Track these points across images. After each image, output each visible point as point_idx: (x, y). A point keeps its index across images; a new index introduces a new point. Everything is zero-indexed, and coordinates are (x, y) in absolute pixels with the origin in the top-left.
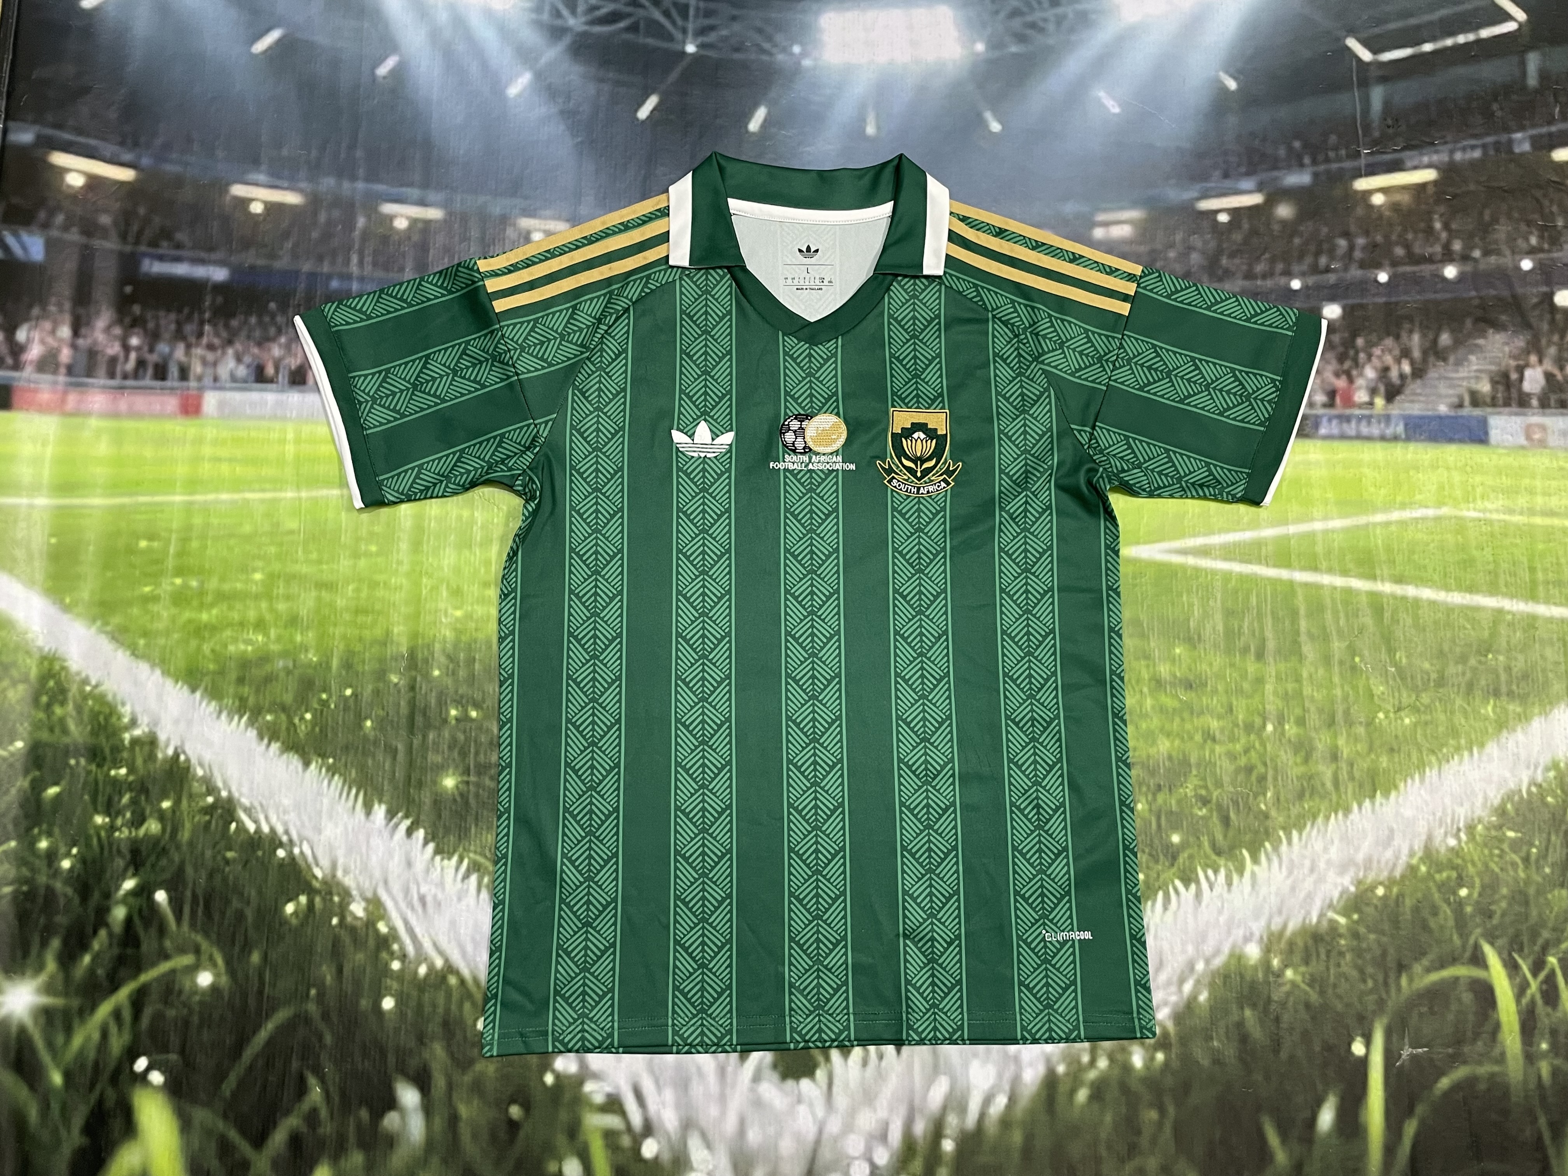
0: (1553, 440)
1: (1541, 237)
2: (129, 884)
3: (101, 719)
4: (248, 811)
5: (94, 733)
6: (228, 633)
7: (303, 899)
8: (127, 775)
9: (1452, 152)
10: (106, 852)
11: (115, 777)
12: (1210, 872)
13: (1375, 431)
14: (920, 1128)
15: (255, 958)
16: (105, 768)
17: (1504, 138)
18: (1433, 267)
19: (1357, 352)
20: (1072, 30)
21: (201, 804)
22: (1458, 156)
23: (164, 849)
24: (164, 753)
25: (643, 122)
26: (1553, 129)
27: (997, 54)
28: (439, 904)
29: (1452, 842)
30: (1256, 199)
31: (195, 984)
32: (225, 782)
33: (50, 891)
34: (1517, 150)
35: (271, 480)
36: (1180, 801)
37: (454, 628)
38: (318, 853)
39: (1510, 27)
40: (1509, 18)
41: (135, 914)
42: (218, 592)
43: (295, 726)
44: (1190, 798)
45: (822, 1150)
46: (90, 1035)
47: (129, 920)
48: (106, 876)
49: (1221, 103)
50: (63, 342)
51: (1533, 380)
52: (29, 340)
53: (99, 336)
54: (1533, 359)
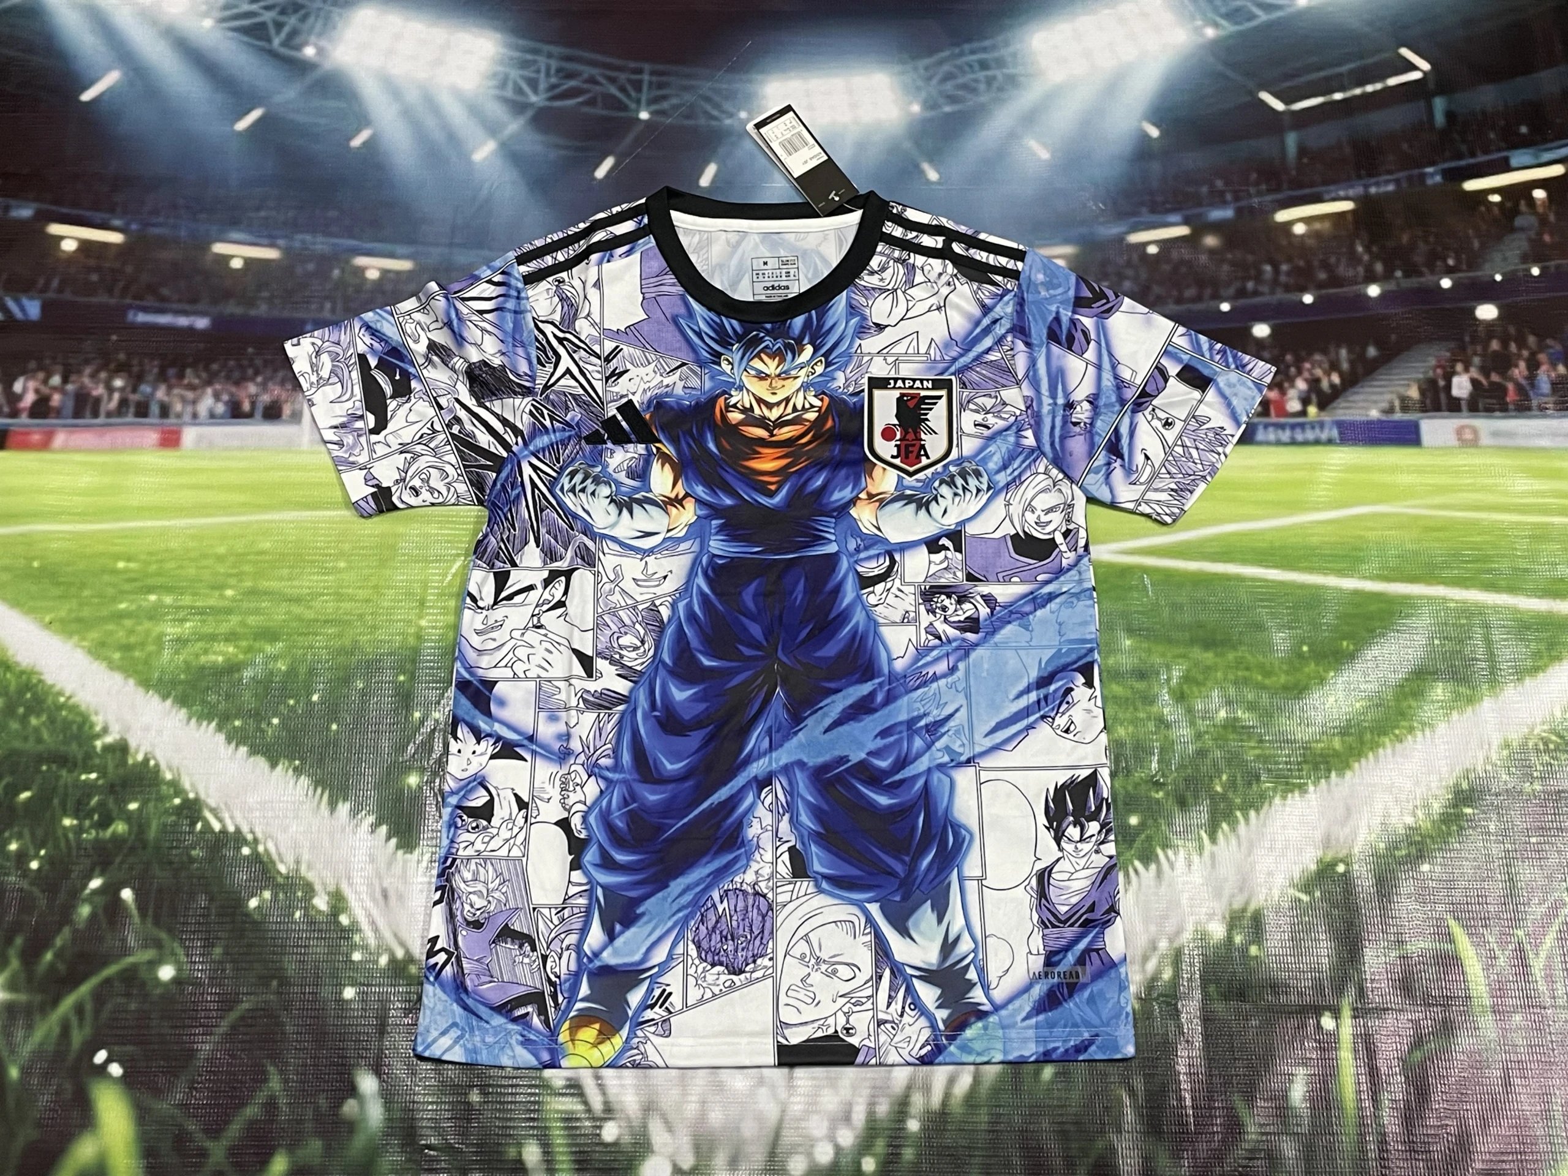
0: (1485, 440)
1: (1458, 260)
2: (95, 883)
3: (75, 727)
4: (213, 811)
5: (65, 742)
6: (200, 644)
7: (267, 895)
8: (97, 779)
9: (1366, 187)
10: (74, 852)
11: (85, 781)
12: (1170, 852)
13: (1310, 435)
14: (883, 1109)
15: (218, 951)
16: (75, 774)
17: (1416, 172)
18: (1358, 287)
19: (1288, 367)
20: (1001, 89)
21: (168, 805)
22: (1373, 190)
23: (132, 849)
24: (134, 758)
25: (601, 181)
26: (1463, 163)
27: (929, 114)
28: (401, 897)
29: (1409, 820)
30: (1183, 231)
31: (157, 979)
32: (193, 785)
33: (18, 891)
34: (1430, 182)
35: (244, 504)
36: (1136, 785)
37: (419, 637)
38: (283, 850)
39: (1415, 75)
40: (1414, 68)
41: (100, 911)
42: (192, 608)
43: (262, 731)
44: (1147, 782)
45: (784, 1132)
46: (50, 1029)
47: (93, 916)
48: (73, 876)
49: (1144, 151)
50: (55, 389)
51: (1461, 386)
52: (25, 389)
53: (86, 380)
54: (1459, 367)
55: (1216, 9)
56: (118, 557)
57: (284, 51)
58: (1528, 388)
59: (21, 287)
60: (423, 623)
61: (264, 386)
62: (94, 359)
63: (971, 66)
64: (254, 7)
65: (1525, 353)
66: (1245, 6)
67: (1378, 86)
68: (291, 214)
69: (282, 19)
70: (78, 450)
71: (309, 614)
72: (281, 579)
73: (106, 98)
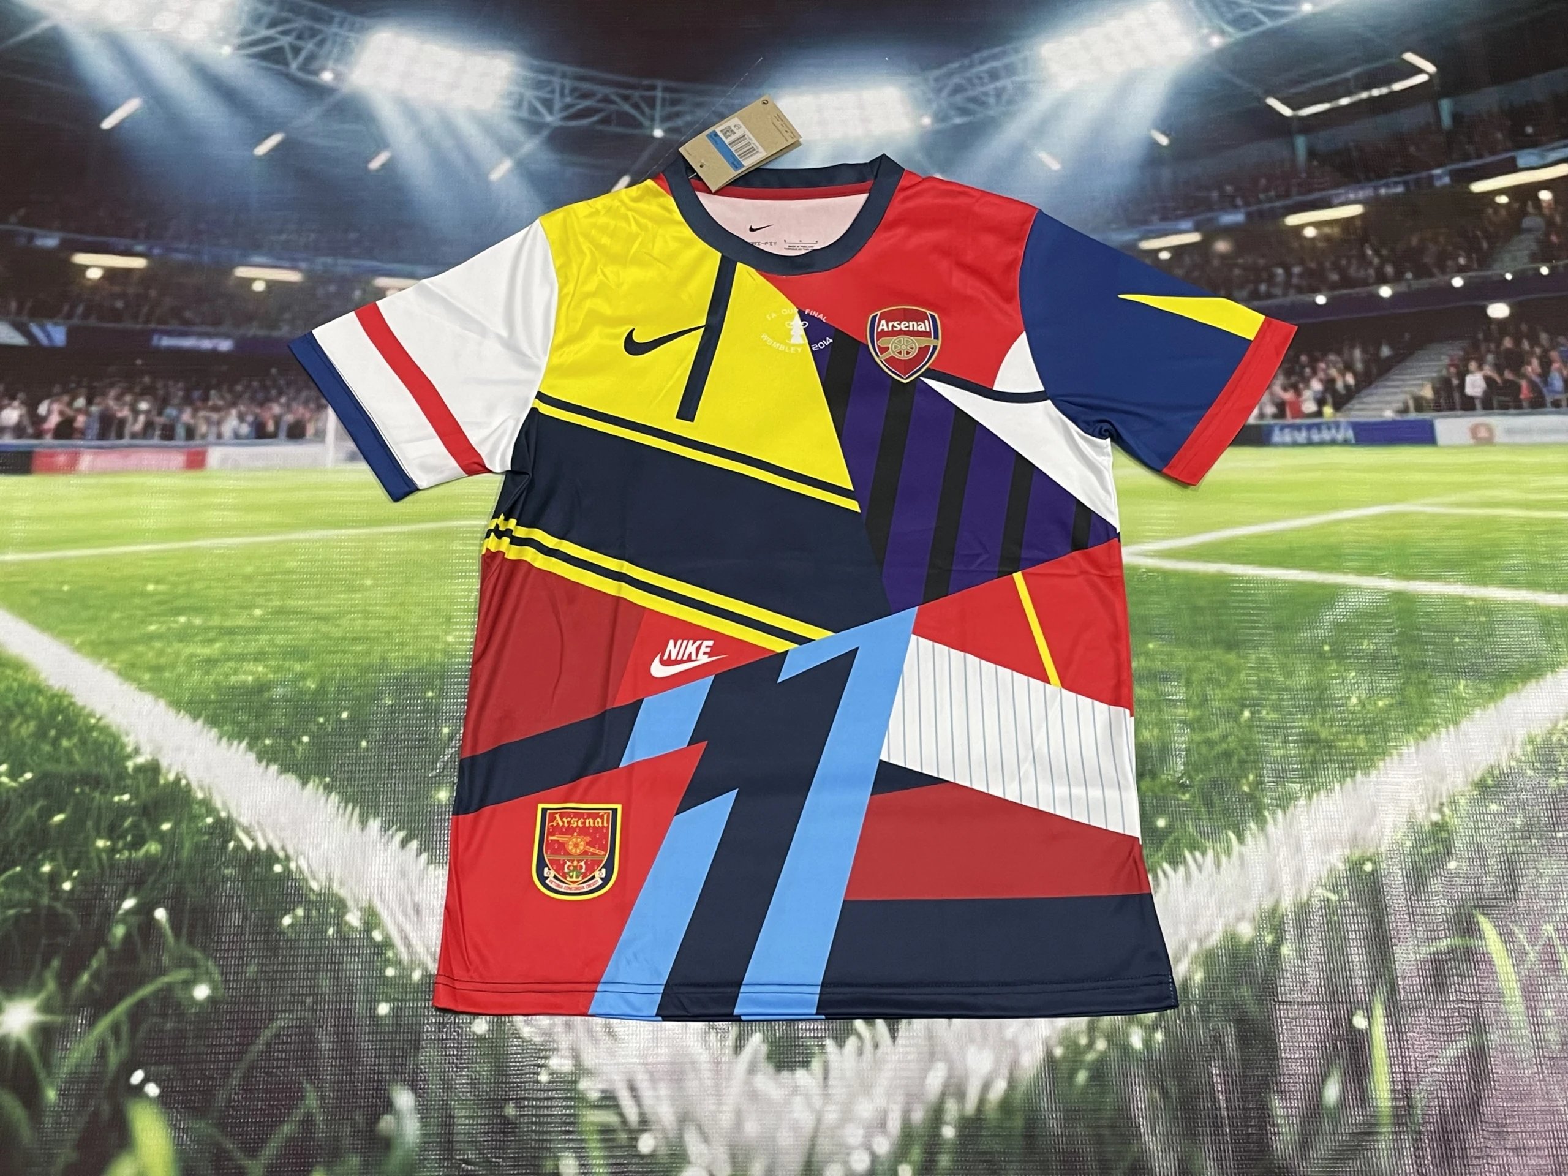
0: (1500, 437)
1: (1469, 257)
2: (129, 903)
3: (106, 749)
4: (247, 831)
5: (97, 764)
6: (231, 664)
7: (300, 912)
8: (130, 800)
9: (1376, 188)
10: (108, 872)
11: (118, 803)
12: (1198, 854)
13: (1326, 435)
14: (918, 1116)
15: (252, 969)
16: (108, 796)
17: (1424, 174)
18: (1368, 289)
19: (1303, 367)
20: (1010, 102)
21: (200, 825)
22: (1383, 191)
23: (165, 868)
24: (166, 779)
26: (1470, 164)
27: (940, 126)
28: (432, 912)
29: (1436, 817)
30: (1194, 237)
31: (192, 998)
32: (224, 803)
33: (52, 912)
34: (1438, 183)
35: (271, 525)
36: (1163, 788)
37: (445, 652)
38: (315, 867)
39: (1421, 78)
40: (1420, 71)
41: (135, 932)
42: (221, 628)
43: (293, 750)
44: (1173, 784)
45: (820, 1140)
46: (87, 1050)
47: (128, 937)
48: (106, 896)
49: (1154, 157)
50: (79, 411)
51: (1475, 384)
52: (49, 412)
53: (111, 403)
54: (1473, 365)
55: (1222, 16)
56: (147, 580)
57: (301, 75)
58: (1541, 385)
59: (45, 312)
60: (450, 639)
61: (288, 407)
62: (120, 381)
63: (981, 78)
64: (271, 32)
65: (1538, 350)
66: (1251, 13)
67: (1384, 91)
68: (313, 236)
69: (300, 43)
70: (103, 472)
71: (337, 633)
72: (309, 598)
73: (127, 125)
